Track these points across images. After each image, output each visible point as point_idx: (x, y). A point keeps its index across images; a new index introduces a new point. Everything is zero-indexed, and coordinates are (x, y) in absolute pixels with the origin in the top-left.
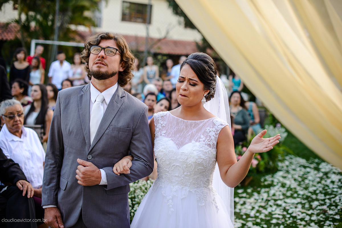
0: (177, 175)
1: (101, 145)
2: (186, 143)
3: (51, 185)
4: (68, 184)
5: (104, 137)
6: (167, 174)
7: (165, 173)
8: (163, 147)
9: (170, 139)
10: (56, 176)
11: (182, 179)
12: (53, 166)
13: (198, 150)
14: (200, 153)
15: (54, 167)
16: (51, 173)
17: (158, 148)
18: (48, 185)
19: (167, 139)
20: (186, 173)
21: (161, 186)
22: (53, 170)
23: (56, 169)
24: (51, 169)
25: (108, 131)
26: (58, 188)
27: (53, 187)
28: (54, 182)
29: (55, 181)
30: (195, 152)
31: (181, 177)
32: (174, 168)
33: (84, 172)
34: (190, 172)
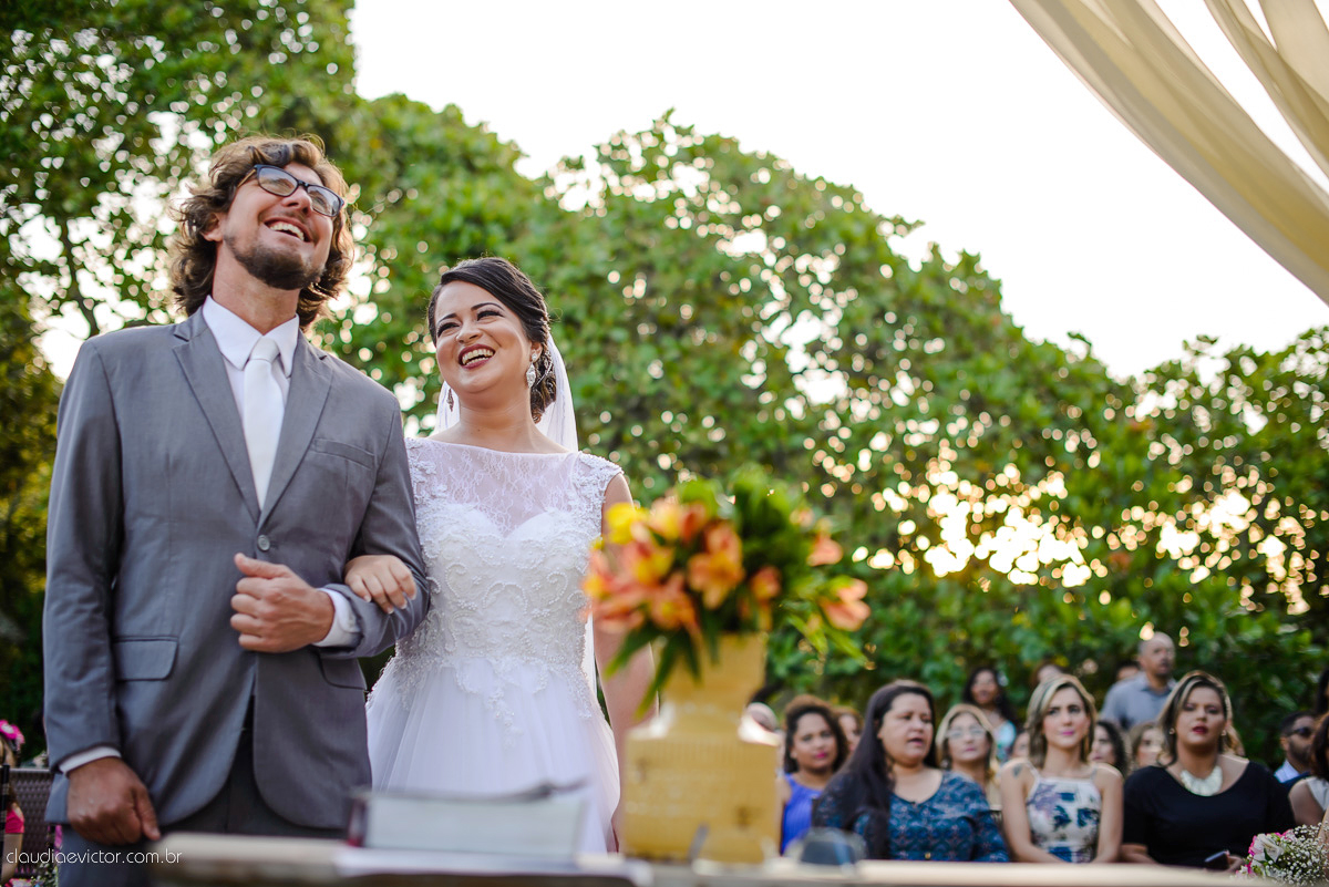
0: (507, 619)
1: (296, 499)
2: (529, 516)
3: (93, 675)
4: (180, 654)
5: (304, 475)
6: (469, 620)
7: (459, 620)
8: (455, 527)
9: (471, 505)
10: (103, 642)
11: (526, 633)
12: (90, 606)
13: (574, 532)
14: (580, 541)
15: (96, 611)
16: (87, 630)
17: (441, 534)
18: (80, 676)
19: (459, 507)
20: (536, 611)
21: (446, 665)
22: (91, 621)
23: (100, 617)
24: (83, 617)
25: (312, 454)
26: (119, 683)
27: (100, 680)
28: (102, 665)
29: (104, 659)
30: (567, 538)
31: (519, 625)
32: (498, 595)
33: (278, 595)
34: (548, 606)
